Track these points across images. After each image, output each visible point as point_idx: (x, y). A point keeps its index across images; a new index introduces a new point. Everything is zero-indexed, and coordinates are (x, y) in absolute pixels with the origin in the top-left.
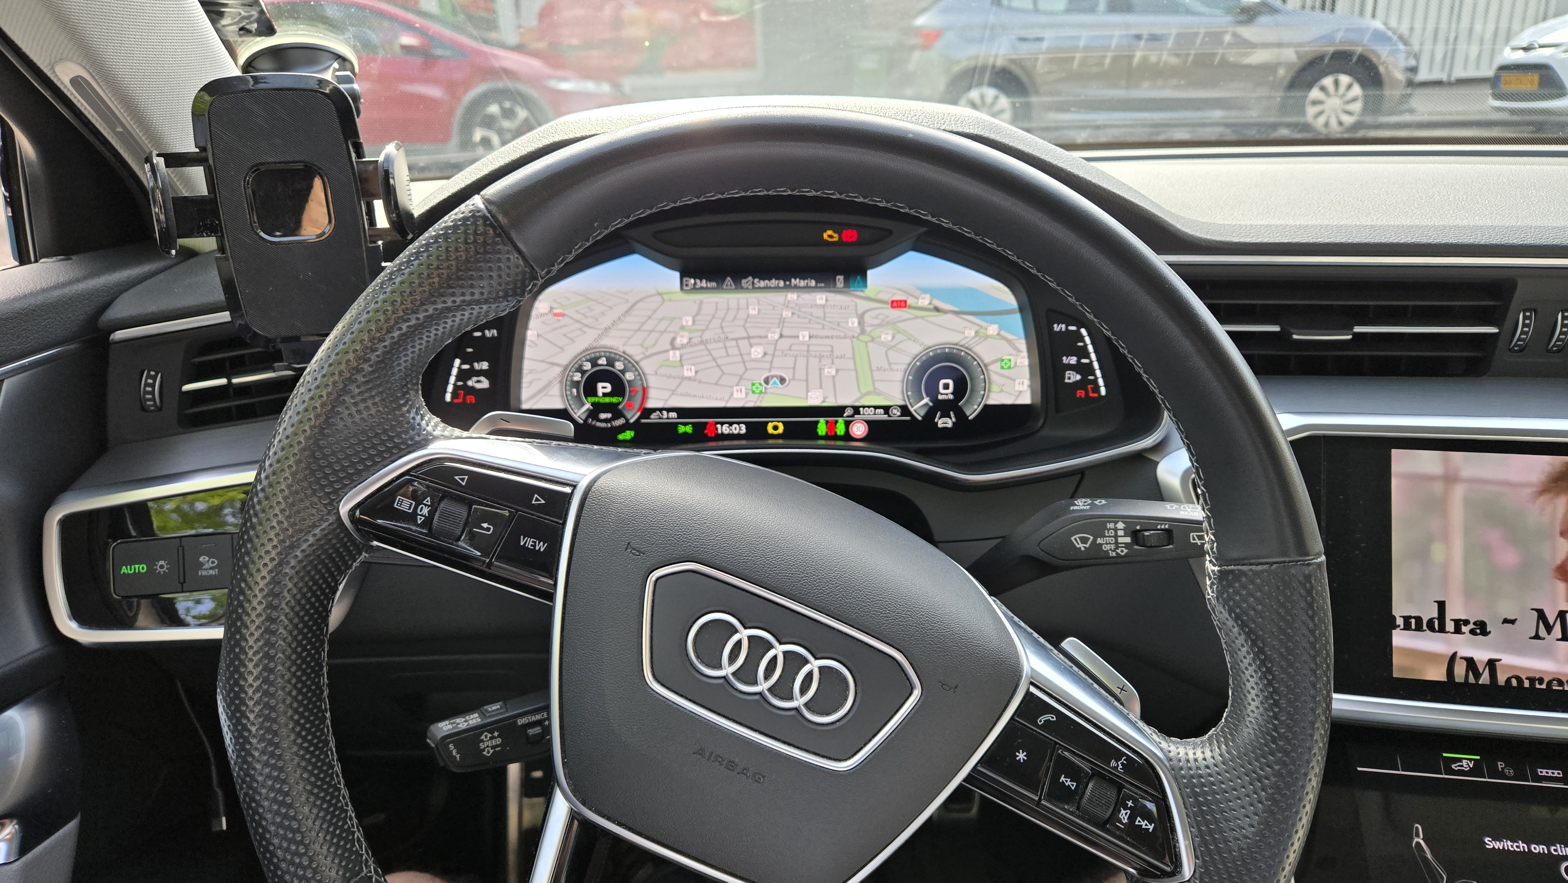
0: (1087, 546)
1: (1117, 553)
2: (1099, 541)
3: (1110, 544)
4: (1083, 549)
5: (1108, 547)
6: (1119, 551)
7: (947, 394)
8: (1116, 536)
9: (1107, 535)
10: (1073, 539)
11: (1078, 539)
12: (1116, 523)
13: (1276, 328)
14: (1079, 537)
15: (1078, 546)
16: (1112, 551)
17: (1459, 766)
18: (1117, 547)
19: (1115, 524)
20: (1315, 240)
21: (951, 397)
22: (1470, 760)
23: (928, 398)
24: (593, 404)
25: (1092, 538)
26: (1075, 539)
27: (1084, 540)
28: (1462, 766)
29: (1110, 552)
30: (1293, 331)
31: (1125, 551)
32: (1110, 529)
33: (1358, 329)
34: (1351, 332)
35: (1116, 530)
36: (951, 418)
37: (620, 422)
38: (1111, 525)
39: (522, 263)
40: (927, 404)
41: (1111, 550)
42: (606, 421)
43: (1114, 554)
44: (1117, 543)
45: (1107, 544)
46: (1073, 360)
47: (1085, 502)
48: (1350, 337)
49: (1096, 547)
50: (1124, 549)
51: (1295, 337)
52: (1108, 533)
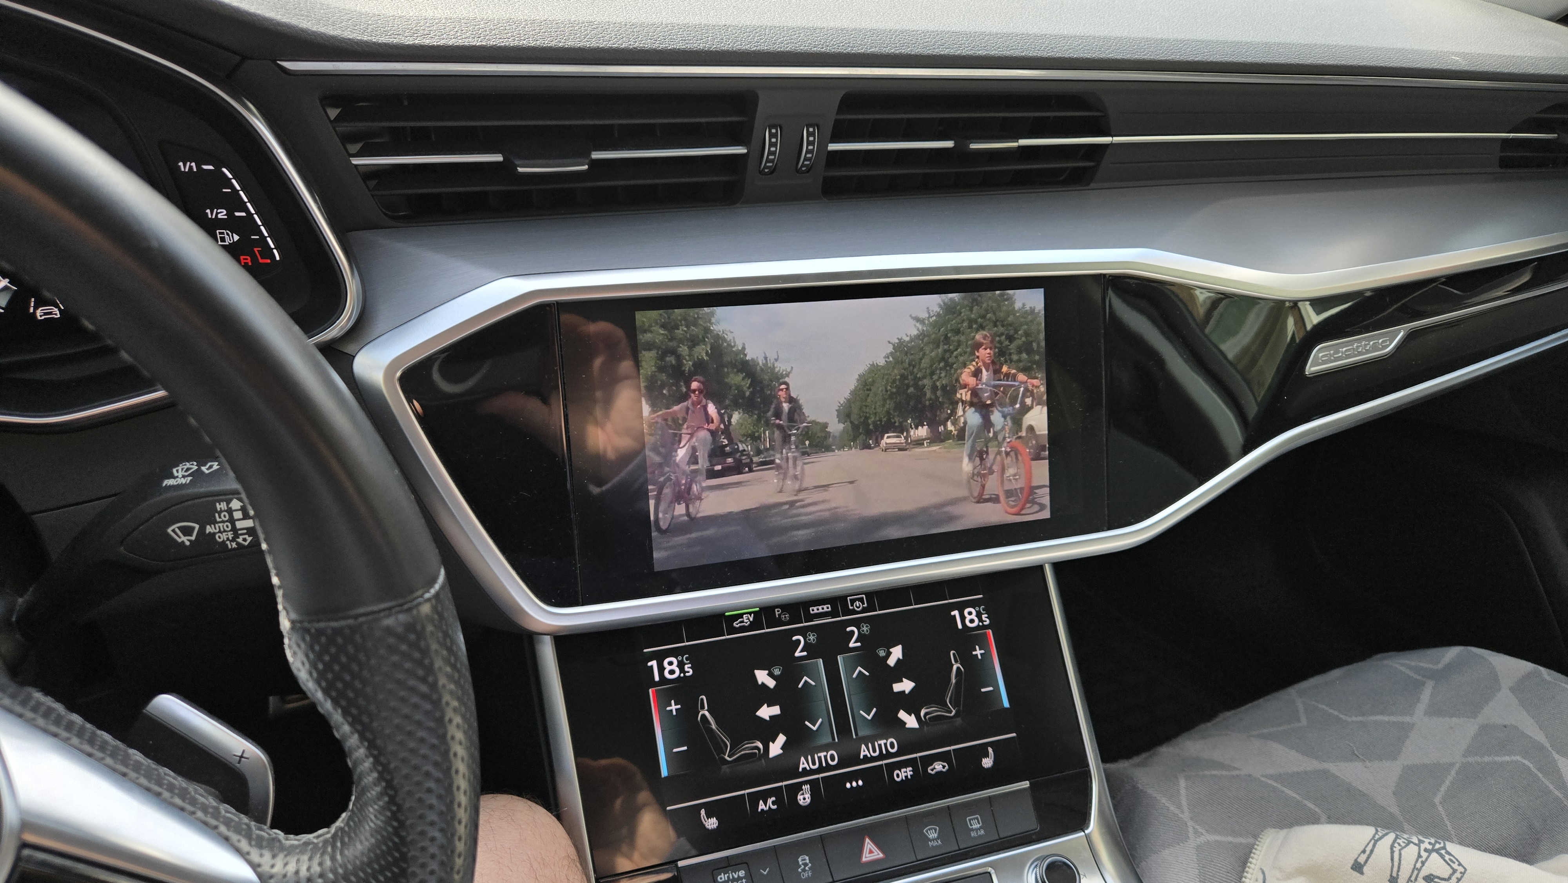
0: (193, 538)
1: (238, 543)
2: (209, 529)
3: (225, 531)
4: (188, 543)
5: (224, 537)
6: (240, 540)
8: (232, 521)
9: (218, 520)
10: (170, 530)
11: (177, 530)
12: (228, 502)
13: (499, 158)
14: (179, 528)
15: (180, 540)
16: (231, 541)
17: (740, 622)
18: (236, 536)
22: (750, 613)
25: (197, 527)
26: (173, 531)
27: (187, 531)
28: (743, 622)
29: (228, 542)
30: (517, 162)
31: (249, 539)
32: (221, 511)
33: (596, 155)
34: (587, 161)
35: (230, 511)
38: (222, 506)
41: (228, 539)
43: (234, 545)
44: (234, 529)
45: (220, 532)
46: (222, 214)
47: (188, 469)
48: (586, 167)
49: (206, 539)
50: (246, 536)
51: (520, 170)
52: (220, 517)
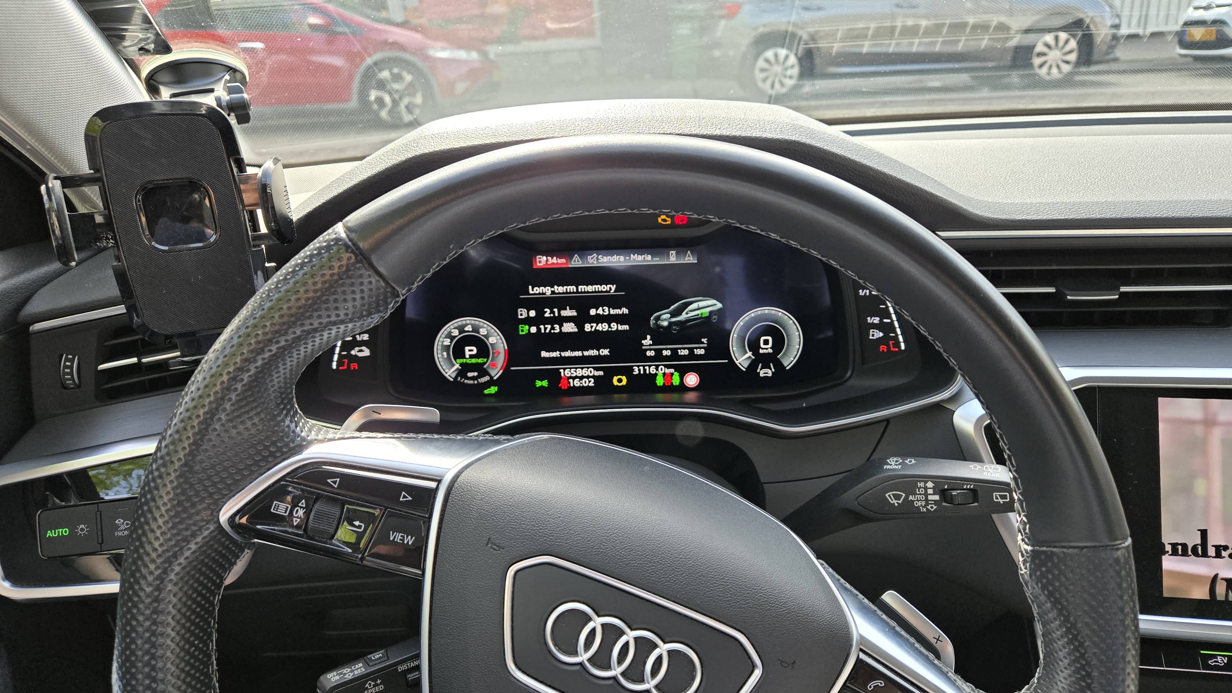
0: (900, 502)
1: (927, 509)
2: (911, 498)
3: (921, 500)
4: (896, 505)
5: (919, 504)
6: (929, 507)
7: (767, 349)
8: (926, 494)
9: (918, 493)
10: (887, 495)
11: (891, 496)
12: (926, 482)
13: (1052, 290)
14: (892, 494)
15: (892, 502)
16: (923, 507)
17: (1215, 662)
18: (927, 504)
19: (925, 484)
20: (1088, 216)
21: (771, 351)
22: (1224, 656)
23: (751, 353)
24: (461, 365)
25: (904, 495)
26: (889, 496)
27: (897, 497)
28: (1217, 662)
29: (921, 508)
30: (1067, 292)
31: (935, 507)
32: (920, 488)
33: (1123, 289)
34: (1118, 293)
35: (926, 488)
36: (771, 369)
37: (486, 379)
38: (922, 484)
39: (383, 284)
40: (750, 357)
41: (921, 505)
42: (473, 378)
43: (925, 510)
44: (927, 500)
45: (917, 500)
46: (876, 320)
47: (896, 461)
48: (1117, 297)
49: (908, 503)
50: (933, 505)
51: (1069, 297)
52: (919, 491)
